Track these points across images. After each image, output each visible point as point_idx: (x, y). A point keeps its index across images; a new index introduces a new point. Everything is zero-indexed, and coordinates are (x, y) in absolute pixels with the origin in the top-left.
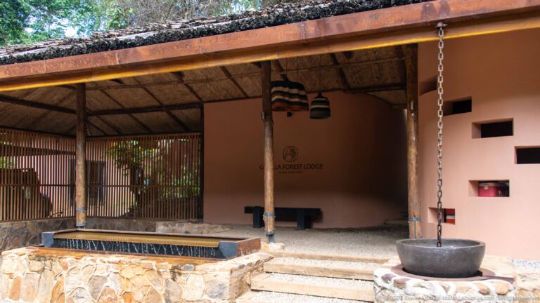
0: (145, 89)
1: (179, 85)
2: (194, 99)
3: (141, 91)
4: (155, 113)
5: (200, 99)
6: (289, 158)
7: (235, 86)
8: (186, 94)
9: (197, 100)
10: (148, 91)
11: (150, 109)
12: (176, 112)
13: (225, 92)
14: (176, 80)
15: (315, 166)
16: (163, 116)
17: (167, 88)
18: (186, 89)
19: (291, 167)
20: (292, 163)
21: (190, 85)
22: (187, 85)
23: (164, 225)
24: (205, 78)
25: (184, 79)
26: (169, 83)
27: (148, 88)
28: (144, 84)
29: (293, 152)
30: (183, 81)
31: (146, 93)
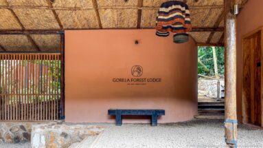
0: (12, 11)
1: (47, 11)
2: (56, 26)
3: (7, 13)
4: (16, 36)
5: (61, 26)
6: (136, 74)
7: (96, 18)
8: (50, 21)
9: (58, 27)
10: (14, 14)
11: (12, 32)
12: (36, 37)
13: (85, 22)
14: (47, 5)
15: (156, 80)
16: (23, 39)
17: (34, 13)
18: (52, 16)
19: (138, 80)
20: (139, 78)
21: (57, 12)
22: (54, 11)
23: (41, 127)
24: (73, 6)
25: (54, 5)
26: (39, 7)
27: (15, 11)
28: (12, 6)
29: (139, 69)
30: (52, 7)
31: (12, 15)
